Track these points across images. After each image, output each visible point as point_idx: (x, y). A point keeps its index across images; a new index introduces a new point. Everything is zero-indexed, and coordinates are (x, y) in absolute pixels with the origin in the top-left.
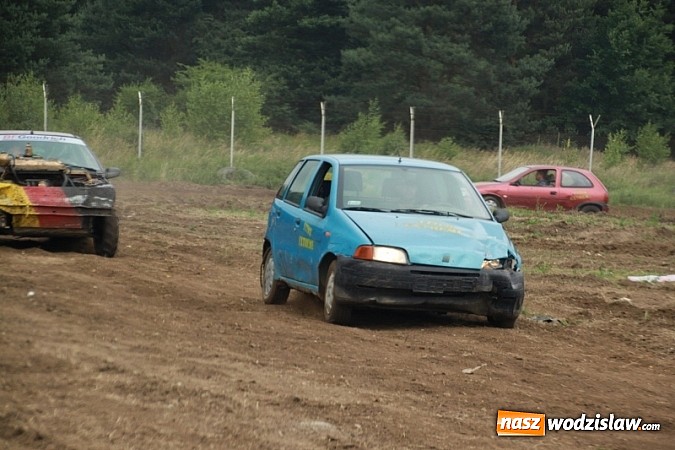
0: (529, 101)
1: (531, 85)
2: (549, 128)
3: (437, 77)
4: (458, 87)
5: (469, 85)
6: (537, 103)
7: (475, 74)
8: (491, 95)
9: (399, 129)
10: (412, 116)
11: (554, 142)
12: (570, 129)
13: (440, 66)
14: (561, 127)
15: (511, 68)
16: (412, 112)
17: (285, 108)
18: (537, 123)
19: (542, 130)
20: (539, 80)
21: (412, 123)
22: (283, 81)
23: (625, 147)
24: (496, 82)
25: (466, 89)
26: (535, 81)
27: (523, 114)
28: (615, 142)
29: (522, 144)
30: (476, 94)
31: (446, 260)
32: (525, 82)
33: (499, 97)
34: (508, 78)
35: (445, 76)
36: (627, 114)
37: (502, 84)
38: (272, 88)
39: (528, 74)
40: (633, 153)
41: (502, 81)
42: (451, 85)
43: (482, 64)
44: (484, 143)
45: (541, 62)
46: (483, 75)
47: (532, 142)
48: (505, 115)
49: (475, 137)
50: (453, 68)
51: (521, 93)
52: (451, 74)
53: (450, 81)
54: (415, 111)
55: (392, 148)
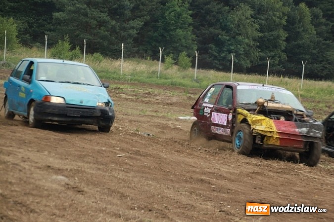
0: (133, 39)
1: (134, 32)
2: (141, 51)
3: (95, 27)
4: (103, 32)
5: (108, 31)
6: (136, 40)
7: (110, 26)
8: (116, 35)
9: (78, 48)
10: (85, 44)
11: (143, 57)
12: (150, 52)
13: (95, 22)
14: (146, 51)
15: (125, 25)
17: (27, 36)
18: (136, 49)
19: (138, 52)
20: (137, 31)
22: (26, 24)
23: (173, 62)
24: (118, 31)
25: (106, 33)
26: (135, 31)
27: (130, 44)
28: (169, 59)
29: (129, 57)
30: (110, 35)
31: (81, 102)
32: (131, 31)
33: (120, 37)
34: (124, 29)
35: (98, 27)
36: (173, 47)
37: (121, 32)
38: (21, 27)
39: (133, 28)
40: (176, 64)
41: (121, 30)
42: (99, 31)
43: (113, 23)
44: (114, 56)
45: (138, 23)
46: (113, 27)
47: (134, 57)
49: (110, 54)
50: (101, 24)
51: (130, 36)
52: (100, 26)
53: (99, 29)
54: (86, 41)
55: (75, 57)
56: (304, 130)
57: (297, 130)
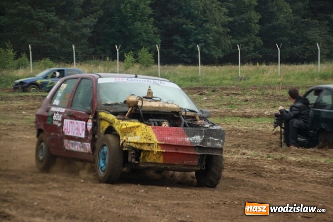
0: (87, 39)
1: (87, 31)
2: (98, 52)
3: (42, 29)
4: (52, 33)
5: (58, 32)
6: (91, 40)
7: (60, 27)
8: (68, 37)
9: (24, 55)
10: (30, 49)
11: (101, 58)
12: (109, 52)
13: (43, 24)
14: (104, 51)
15: (76, 24)
16: (30, 47)
18: (92, 50)
19: (94, 53)
20: (91, 29)
21: (31, 52)
23: (134, 60)
24: (70, 31)
25: (56, 35)
26: (89, 29)
27: (85, 45)
28: (129, 58)
29: (85, 60)
30: (61, 37)
32: (84, 30)
33: (73, 38)
34: (76, 28)
35: (46, 29)
36: (134, 44)
37: (73, 32)
39: (86, 26)
40: (137, 62)
41: (74, 30)
42: (49, 33)
43: (63, 22)
44: (67, 60)
45: (91, 20)
46: (64, 27)
47: (91, 59)
48: (75, 46)
49: (63, 58)
50: (49, 25)
51: (83, 35)
52: (49, 27)
53: (48, 31)
54: (32, 46)
55: (22, 65)
56: (198, 139)
57: (187, 139)
